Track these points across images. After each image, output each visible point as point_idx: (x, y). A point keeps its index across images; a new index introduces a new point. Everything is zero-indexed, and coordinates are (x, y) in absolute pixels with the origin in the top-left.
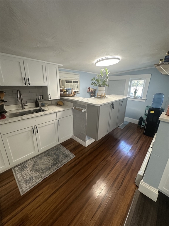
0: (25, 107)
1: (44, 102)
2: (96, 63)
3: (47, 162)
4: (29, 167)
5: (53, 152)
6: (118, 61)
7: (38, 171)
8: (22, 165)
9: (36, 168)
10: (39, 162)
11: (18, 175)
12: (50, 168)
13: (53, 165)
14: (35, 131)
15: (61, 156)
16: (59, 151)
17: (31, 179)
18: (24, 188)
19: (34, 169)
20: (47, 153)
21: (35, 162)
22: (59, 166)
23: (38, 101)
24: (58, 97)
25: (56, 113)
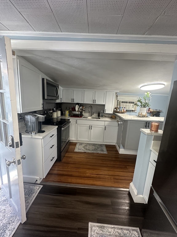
0: (93, 115)
1: (104, 115)
2: (140, 88)
3: (91, 148)
4: (83, 145)
5: (97, 146)
6: (164, 86)
7: (85, 149)
8: (81, 144)
9: (85, 147)
10: (88, 146)
11: (77, 146)
12: (90, 150)
13: (92, 150)
14: (90, 127)
15: (100, 149)
16: (101, 147)
17: (81, 149)
18: (76, 150)
19: (84, 147)
20: (94, 145)
21: (87, 145)
22: (95, 152)
23: (100, 113)
24: (111, 112)
25: (105, 121)
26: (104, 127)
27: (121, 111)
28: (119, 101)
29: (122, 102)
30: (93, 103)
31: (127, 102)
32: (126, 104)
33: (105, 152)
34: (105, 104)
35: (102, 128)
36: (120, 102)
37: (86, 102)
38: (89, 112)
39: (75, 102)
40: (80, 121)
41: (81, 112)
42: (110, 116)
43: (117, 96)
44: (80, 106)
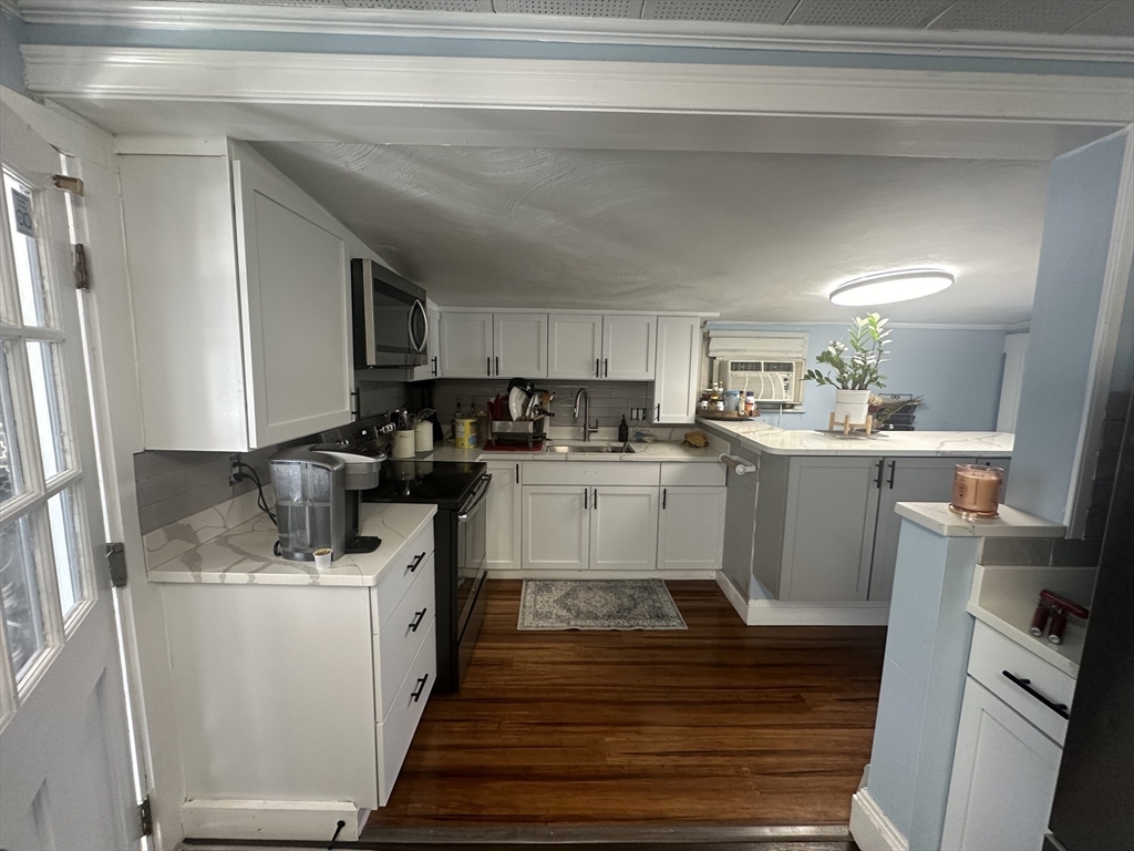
0: (593, 436)
1: (645, 430)
2: (832, 295)
3: (600, 602)
4: (557, 594)
5: (628, 591)
6: (946, 283)
7: (569, 610)
8: (545, 585)
9: (569, 602)
10: (582, 595)
11: (528, 596)
12: (597, 618)
13: (609, 616)
14: (589, 499)
15: (643, 608)
16: (646, 595)
17: (548, 616)
18: (527, 622)
19: (561, 602)
20: (612, 586)
21: (574, 590)
22: (622, 624)
23: (629, 422)
24: (686, 416)
25: (659, 464)
26: (655, 492)
27: (737, 408)
28: (716, 363)
29: (736, 367)
30: (594, 378)
31: (757, 367)
32: (753, 374)
33: (677, 624)
34: (651, 378)
35: (647, 498)
36: (722, 365)
37: (558, 372)
38: (574, 422)
39: (507, 372)
40: (533, 466)
41: (538, 425)
42: (681, 435)
43: (707, 339)
44: (529, 395)
